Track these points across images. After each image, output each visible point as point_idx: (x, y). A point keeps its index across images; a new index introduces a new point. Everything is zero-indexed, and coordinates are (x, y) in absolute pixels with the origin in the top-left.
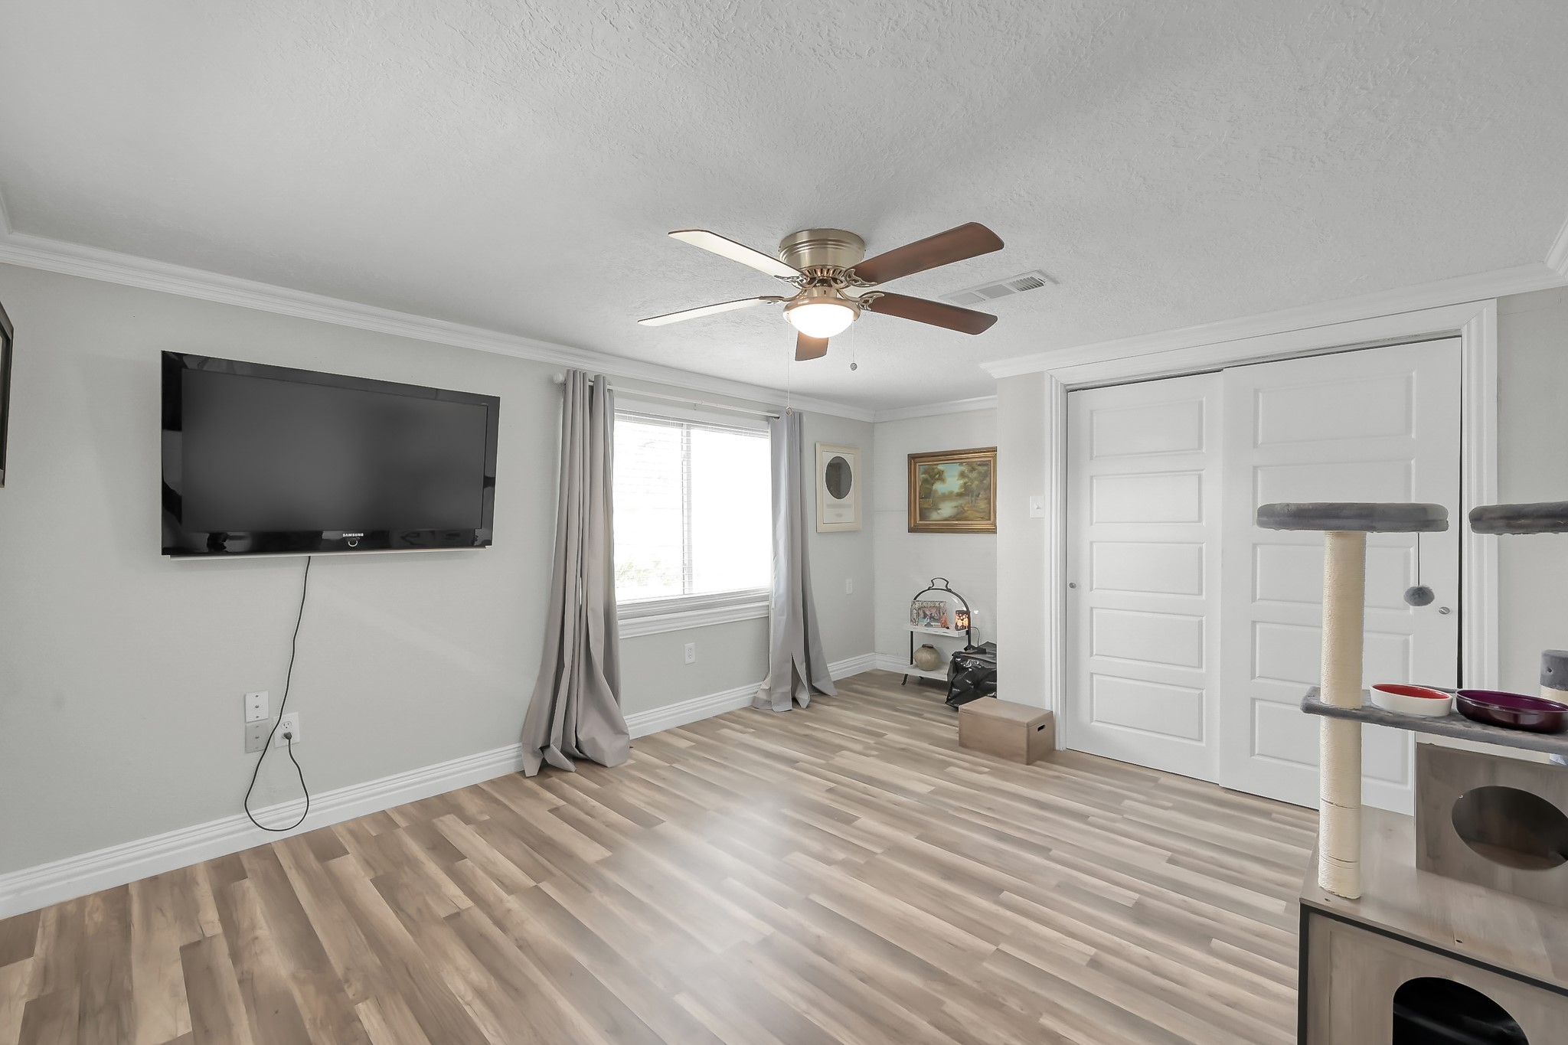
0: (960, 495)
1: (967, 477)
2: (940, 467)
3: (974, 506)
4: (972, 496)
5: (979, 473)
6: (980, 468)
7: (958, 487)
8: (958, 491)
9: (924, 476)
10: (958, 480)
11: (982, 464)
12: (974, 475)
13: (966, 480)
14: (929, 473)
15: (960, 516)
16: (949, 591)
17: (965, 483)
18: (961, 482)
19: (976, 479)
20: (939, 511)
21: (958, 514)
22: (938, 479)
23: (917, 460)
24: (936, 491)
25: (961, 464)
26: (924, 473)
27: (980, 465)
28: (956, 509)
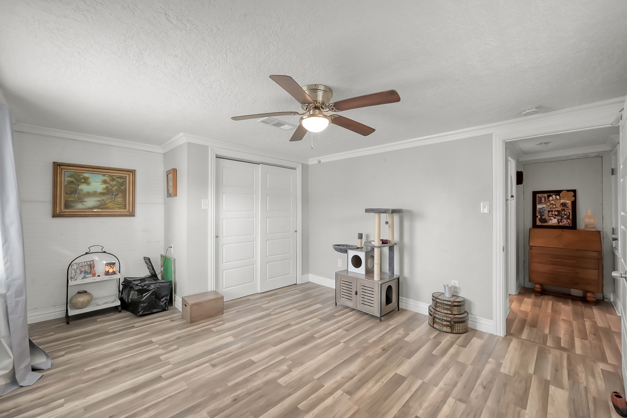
0: (102, 194)
1: (109, 183)
2: (86, 175)
3: (114, 201)
4: (112, 195)
5: (118, 182)
6: (119, 179)
7: (101, 189)
8: (102, 191)
9: (69, 179)
10: (101, 184)
11: (121, 178)
12: (114, 183)
13: (108, 185)
14: (75, 178)
15: (102, 206)
16: (105, 252)
17: (107, 187)
18: (104, 186)
19: (115, 185)
20: (84, 203)
21: (100, 205)
22: (83, 182)
23: (62, 167)
24: (82, 190)
25: (104, 175)
26: (71, 176)
27: (118, 178)
28: (99, 202)
